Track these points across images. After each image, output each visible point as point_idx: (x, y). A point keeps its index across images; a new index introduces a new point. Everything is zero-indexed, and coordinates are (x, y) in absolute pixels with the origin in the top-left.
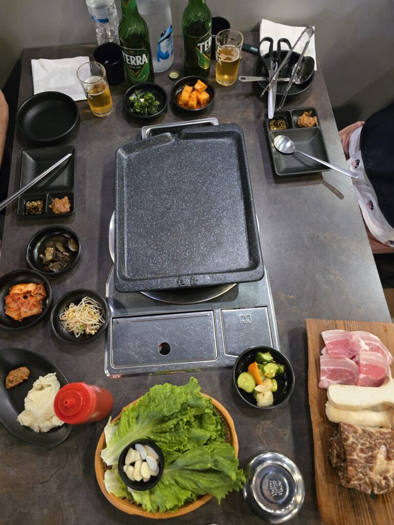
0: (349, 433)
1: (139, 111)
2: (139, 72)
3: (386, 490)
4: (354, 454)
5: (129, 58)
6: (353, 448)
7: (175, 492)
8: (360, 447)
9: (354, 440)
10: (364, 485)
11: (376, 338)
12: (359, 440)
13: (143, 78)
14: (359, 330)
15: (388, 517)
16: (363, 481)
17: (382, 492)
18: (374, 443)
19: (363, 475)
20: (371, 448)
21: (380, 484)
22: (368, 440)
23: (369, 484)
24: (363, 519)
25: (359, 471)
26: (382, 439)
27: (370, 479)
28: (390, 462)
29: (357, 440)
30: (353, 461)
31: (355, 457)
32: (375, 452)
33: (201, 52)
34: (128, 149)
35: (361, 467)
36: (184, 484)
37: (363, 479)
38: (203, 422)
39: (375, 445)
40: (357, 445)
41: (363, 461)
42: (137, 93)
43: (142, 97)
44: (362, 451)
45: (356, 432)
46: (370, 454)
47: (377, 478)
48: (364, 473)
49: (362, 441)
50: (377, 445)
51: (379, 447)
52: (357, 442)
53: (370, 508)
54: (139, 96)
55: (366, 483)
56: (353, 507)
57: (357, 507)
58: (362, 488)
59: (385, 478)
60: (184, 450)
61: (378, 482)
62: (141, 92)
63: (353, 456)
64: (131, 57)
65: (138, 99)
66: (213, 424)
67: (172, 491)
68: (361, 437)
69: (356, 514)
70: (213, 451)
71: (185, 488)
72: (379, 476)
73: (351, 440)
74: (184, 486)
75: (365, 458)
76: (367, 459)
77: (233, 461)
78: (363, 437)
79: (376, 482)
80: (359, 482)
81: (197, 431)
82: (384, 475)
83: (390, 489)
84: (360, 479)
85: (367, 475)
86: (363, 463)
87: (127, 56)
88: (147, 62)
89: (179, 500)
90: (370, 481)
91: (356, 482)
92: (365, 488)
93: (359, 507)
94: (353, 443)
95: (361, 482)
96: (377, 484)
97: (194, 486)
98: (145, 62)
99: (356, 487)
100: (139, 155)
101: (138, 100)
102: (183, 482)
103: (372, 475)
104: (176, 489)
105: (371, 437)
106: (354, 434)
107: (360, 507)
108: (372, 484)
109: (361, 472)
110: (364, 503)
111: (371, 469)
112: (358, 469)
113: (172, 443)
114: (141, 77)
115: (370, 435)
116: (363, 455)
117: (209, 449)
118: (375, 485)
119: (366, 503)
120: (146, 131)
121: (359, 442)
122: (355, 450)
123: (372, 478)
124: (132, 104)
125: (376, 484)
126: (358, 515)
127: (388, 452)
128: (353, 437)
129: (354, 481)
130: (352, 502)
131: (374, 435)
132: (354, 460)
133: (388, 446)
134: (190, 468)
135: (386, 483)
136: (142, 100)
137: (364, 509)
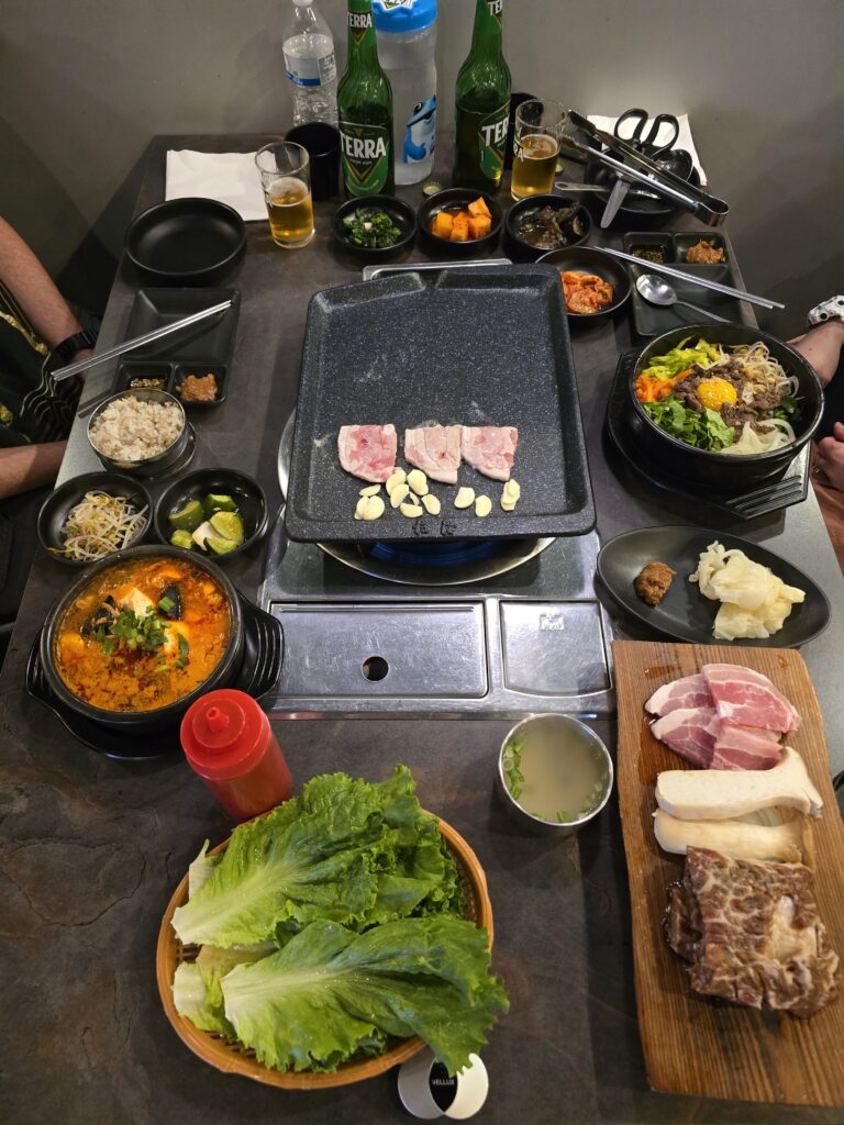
0: (706, 868)
1: (360, 242)
2: (368, 174)
3: (796, 999)
4: (720, 912)
5: (351, 143)
6: (716, 898)
7: (337, 1024)
8: (731, 896)
9: (719, 882)
10: (744, 986)
11: (763, 677)
12: (730, 881)
13: (374, 185)
14: (726, 663)
15: (808, 1073)
16: (743, 974)
17: (787, 1005)
18: (763, 888)
19: (743, 961)
20: (757, 901)
21: (781, 981)
22: (751, 882)
23: (757, 983)
24: (749, 1077)
25: (732, 951)
26: (783, 881)
27: (759, 969)
28: (802, 933)
29: (725, 881)
30: (717, 927)
31: (723, 920)
32: (768, 908)
33: (488, 143)
34: (334, 297)
35: (737, 942)
36: (359, 1006)
37: (741, 969)
38: (416, 866)
39: (767, 893)
40: (725, 892)
41: (740, 929)
42: (358, 213)
43: (368, 220)
44: (737, 906)
45: (721, 865)
46: (756, 912)
47: (772, 966)
48: (743, 956)
49: (735, 885)
50: (771, 893)
51: (775, 897)
52: (725, 887)
53: (766, 1054)
54: (362, 218)
55: (748, 979)
56: (725, 1050)
57: (733, 1051)
58: (740, 992)
59: (793, 968)
60: (367, 924)
61: (776, 974)
62: (366, 212)
63: (718, 916)
64: (356, 141)
65: (362, 223)
66: (438, 871)
67: (330, 1021)
68: (734, 876)
69: (733, 1066)
70: (435, 930)
71: (361, 1018)
72: (778, 962)
73: (712, 881)
74: (359, 1011)
75: (745, 922)
76: (751, 926)
77: (478, 956)
78: (739, 876)
79: (772, 977)
80: (733, 978)
81: (398, 883)
82: (788, 960)
83: (807, 994)
84: (735, 971)
85: (752, 960)
86: (741, 934)
87: (348, 138)
88: (384, 154)
89: (344, 1041)
90: (759, 974)
91: (726, 978)
92: (746, 993)
93: (738, 1048)
94: (716, 888)
95: (738, 978)
96: (775, 982)
97: (384, 1012)
98: (381, 154)
99: (729, 990)
100: (354, 309)
101: (361, 226)
102: (358, 1002)
103: (762, 960)
104: (340, 1017)
105: (757, 877)
106: (717, 870)
107: (742, 1050)
108: (762, 983)
109: (738, 955)
110: (751, 1040)
111: (760, 946)
112: (730, 948)
113: (339, 907)
114: (370, 183)
115: (755, 872)
116: (741, 916)
117: (426, 926)
118: (769, 985)
119: (754, 1041)
120: (372, 273)
121: (730, 887)
122: (722, 903)
123: (762, 968)
124: (348, 231)
125: (771, 981)
126: (737, 1069)
127: (797, 909)
128: (716, 875)
129: (721, 974)
130: (723, 1038)
131: (764, 872)
132: (720, 925)
133: (796, 897)
134: (376, 967)
135: (795, 980)
136: (368, 226)
137: (750, 1055)
